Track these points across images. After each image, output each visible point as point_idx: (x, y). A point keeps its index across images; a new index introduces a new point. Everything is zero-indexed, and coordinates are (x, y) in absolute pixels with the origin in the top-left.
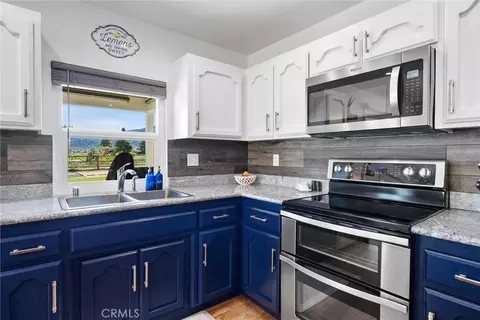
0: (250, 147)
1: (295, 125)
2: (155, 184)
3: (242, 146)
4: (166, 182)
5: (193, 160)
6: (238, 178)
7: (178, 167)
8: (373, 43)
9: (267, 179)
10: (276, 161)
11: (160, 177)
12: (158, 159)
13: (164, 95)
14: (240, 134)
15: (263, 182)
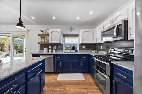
0: (97, 45)
2: (76, 51)
4: (78, 51)
5: (84, 47)
6: (93, 51)
7: (81, 49)
8: (114, 21)
9: (100, 52)
10: (101, 48)
11: (77, 50)
13: (78, 36)
14: (92, 42)
15: (99, 52)
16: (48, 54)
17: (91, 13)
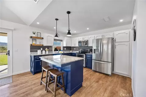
1: (77, 45)
3: (70, 47)
5: (65, 49)
8: (84, 39)
9: (74, 51)
10: (75, 49)
12: (62, 49)
13: (62, 41)
16: (42, 55)
17: (88, 29)
